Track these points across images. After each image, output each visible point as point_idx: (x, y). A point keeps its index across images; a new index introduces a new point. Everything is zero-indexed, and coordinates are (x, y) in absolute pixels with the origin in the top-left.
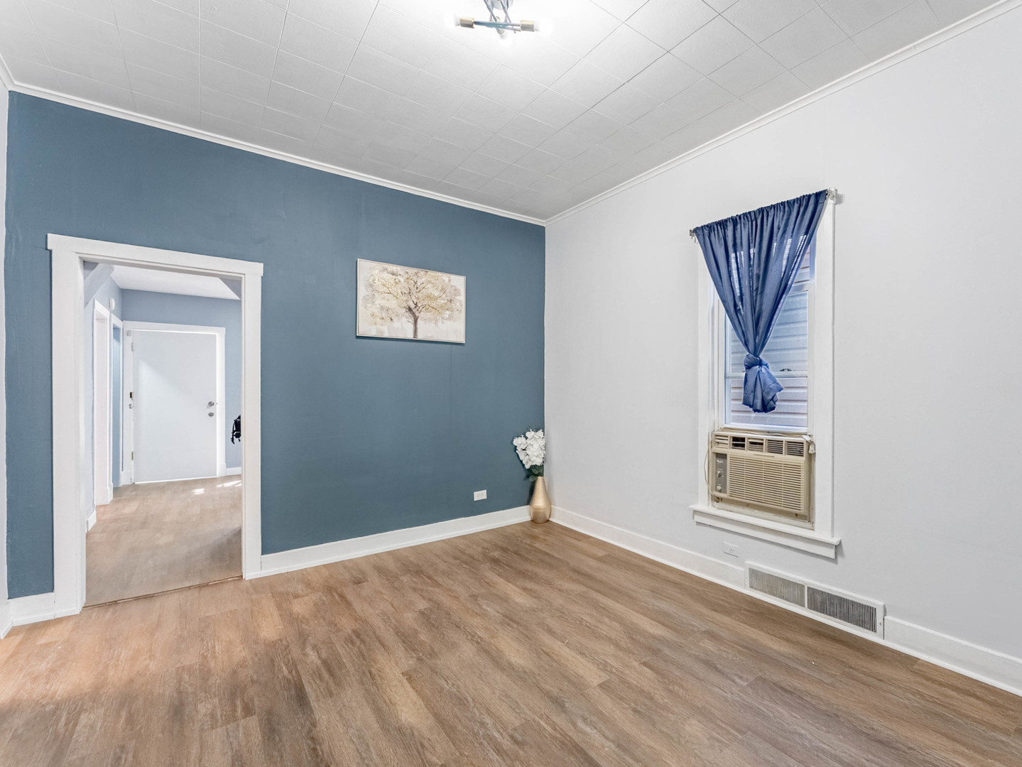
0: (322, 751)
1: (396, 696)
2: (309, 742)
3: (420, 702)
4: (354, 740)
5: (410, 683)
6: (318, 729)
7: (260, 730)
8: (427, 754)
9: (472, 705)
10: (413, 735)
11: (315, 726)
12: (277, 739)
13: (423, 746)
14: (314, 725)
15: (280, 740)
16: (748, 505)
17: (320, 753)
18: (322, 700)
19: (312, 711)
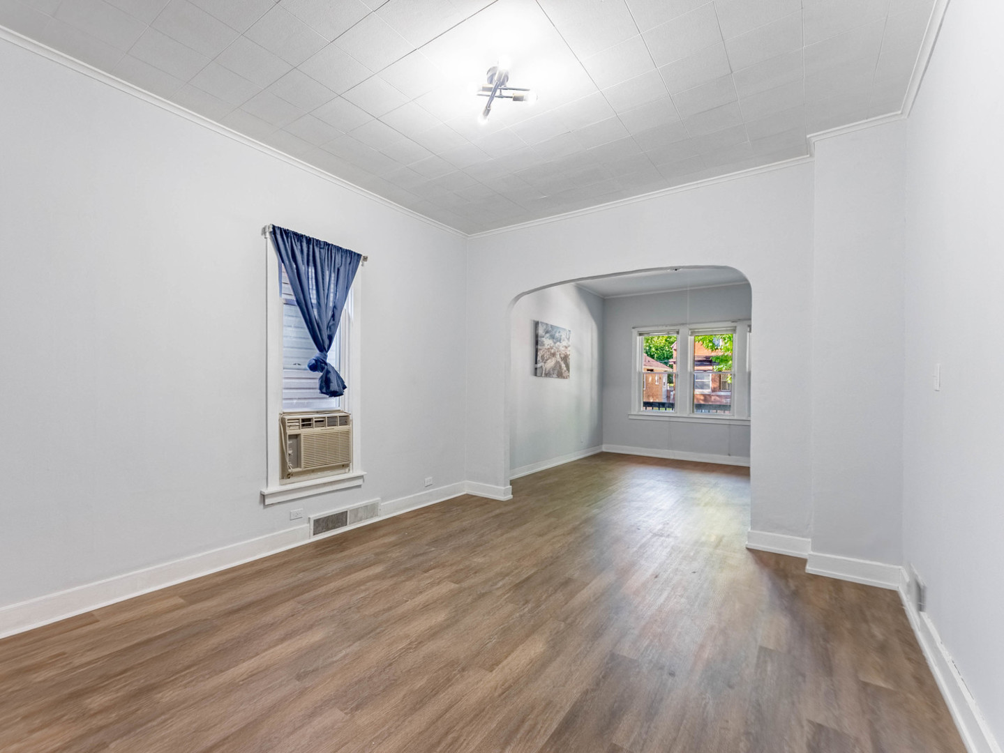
0: (601, 673)
1: (522, 662)
2: (601, 684)
3: (521, 647)
4: (579, 663)
5: (502, 661)
6: (588, 687)
7: (620, 723)
8: (561, 629)
9: (506, 625)
10: (552, 640)
11: (587, 690)
12: (616, 705)
13: (558, 632)
14: (586, 692)
15: (615, 702)
16: (313, 471)
17: (603, 673)
18: (559, 705)
19: (576, 703)
